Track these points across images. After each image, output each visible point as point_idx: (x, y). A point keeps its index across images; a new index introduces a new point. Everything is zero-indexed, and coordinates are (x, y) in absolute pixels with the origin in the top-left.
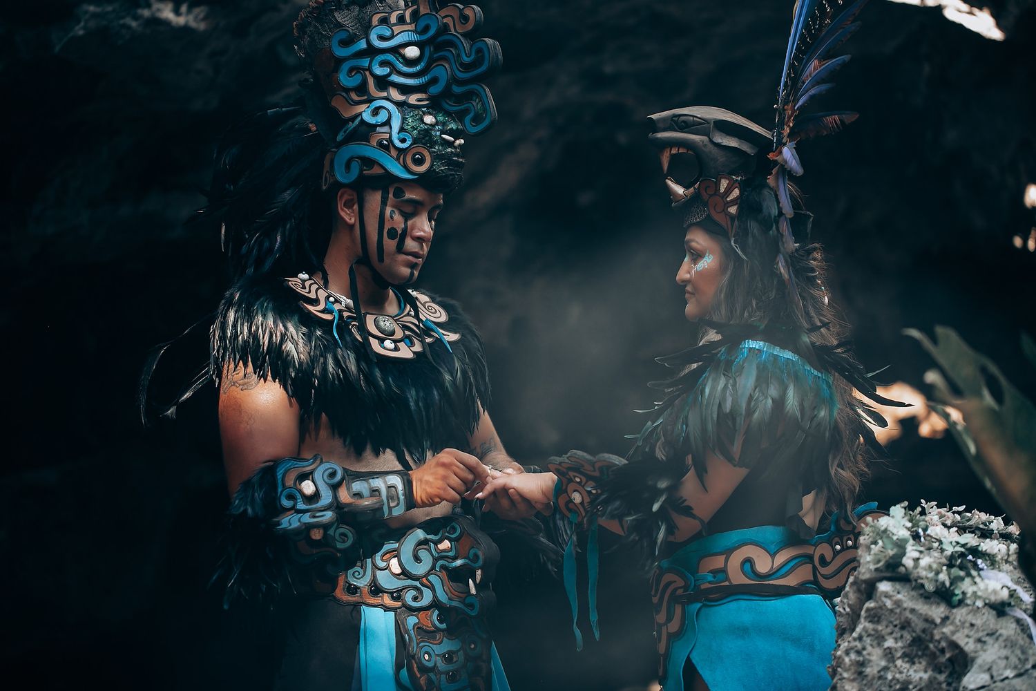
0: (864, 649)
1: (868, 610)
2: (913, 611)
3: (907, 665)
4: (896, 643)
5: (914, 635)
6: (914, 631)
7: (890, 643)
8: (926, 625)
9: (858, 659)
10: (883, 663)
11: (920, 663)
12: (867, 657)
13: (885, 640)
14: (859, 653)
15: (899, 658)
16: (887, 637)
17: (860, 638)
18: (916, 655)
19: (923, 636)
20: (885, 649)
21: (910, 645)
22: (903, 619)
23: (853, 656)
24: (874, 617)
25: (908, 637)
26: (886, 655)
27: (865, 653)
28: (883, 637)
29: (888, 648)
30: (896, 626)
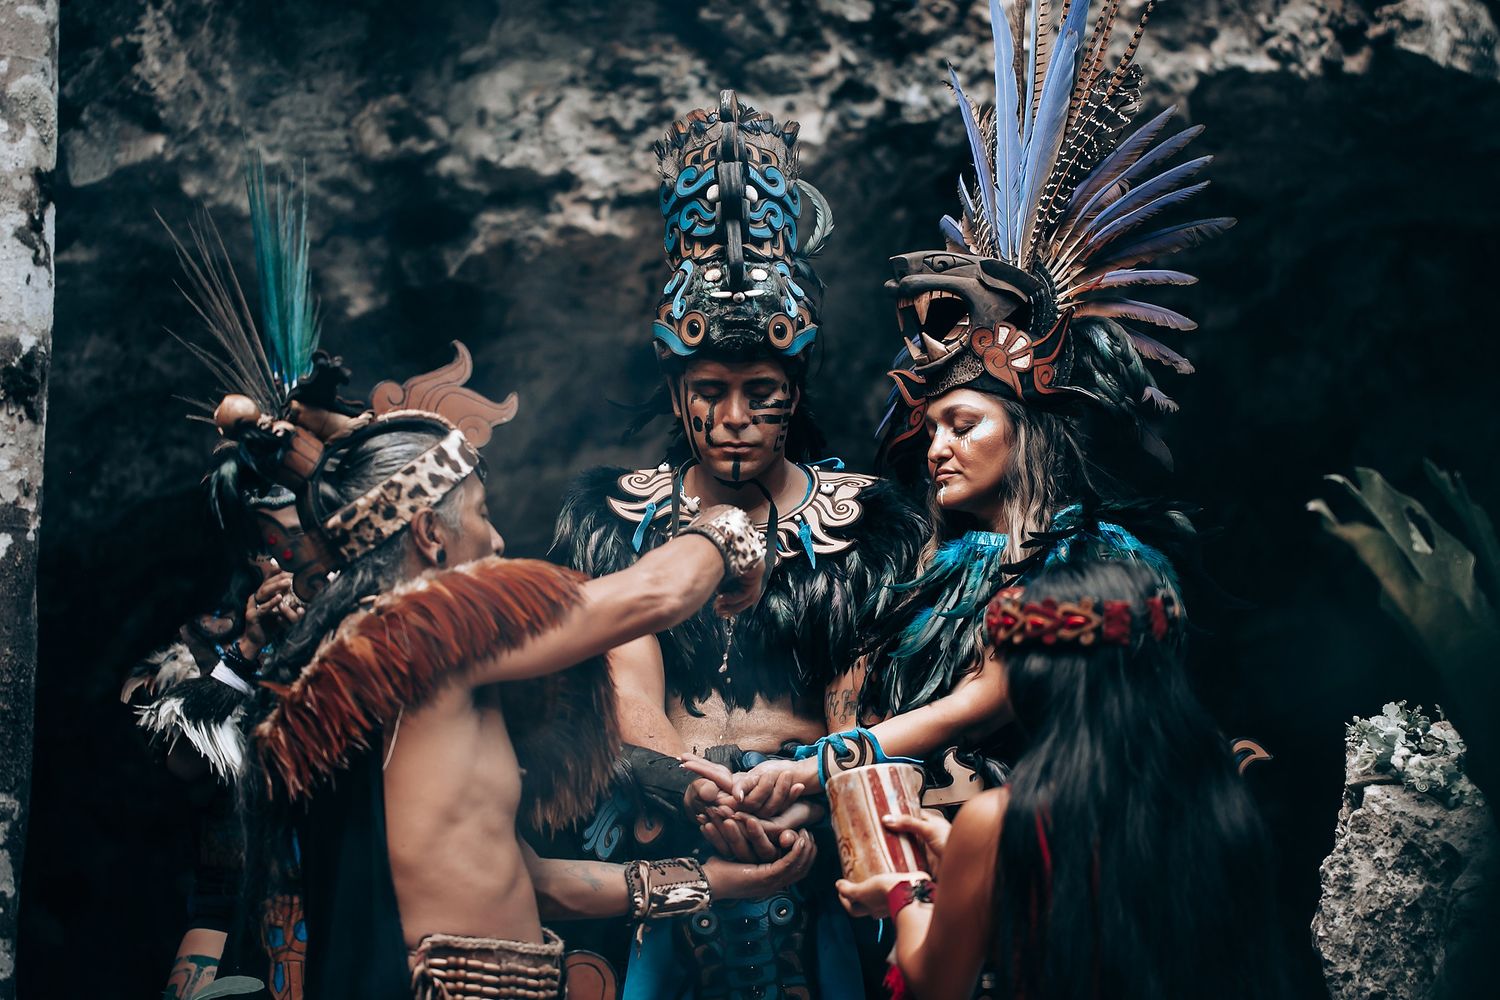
0: (1351, 862)
1: (1355, 818)
2: (1403, 814)
3: (1400, 877)
4: (1387, 853)
5: (1405, 841)
6: (1405, 838)
7: (1380, 853)
8: (1418, 829)
9: (1343, 872)
10: (1373, 876)
11: (1414, 873)
12: (1355, 871)
13: (1376, 851)
14: (1344, 866)
15: (1389, 869)
16: (1377, 847)
17: (1346, 850)
18: (1409, 865)
19: (1415, 841)
20: (1375, 861)
21: (1401, 853)
22: (1393, 825)
23: (1338, 870)
24: (1362, 826)
25: (1399, 843)
26: (1376, 867)
27: (1352, 866)
28: (1373, 848)
29: (1379, 859)
30: (1386, 834)
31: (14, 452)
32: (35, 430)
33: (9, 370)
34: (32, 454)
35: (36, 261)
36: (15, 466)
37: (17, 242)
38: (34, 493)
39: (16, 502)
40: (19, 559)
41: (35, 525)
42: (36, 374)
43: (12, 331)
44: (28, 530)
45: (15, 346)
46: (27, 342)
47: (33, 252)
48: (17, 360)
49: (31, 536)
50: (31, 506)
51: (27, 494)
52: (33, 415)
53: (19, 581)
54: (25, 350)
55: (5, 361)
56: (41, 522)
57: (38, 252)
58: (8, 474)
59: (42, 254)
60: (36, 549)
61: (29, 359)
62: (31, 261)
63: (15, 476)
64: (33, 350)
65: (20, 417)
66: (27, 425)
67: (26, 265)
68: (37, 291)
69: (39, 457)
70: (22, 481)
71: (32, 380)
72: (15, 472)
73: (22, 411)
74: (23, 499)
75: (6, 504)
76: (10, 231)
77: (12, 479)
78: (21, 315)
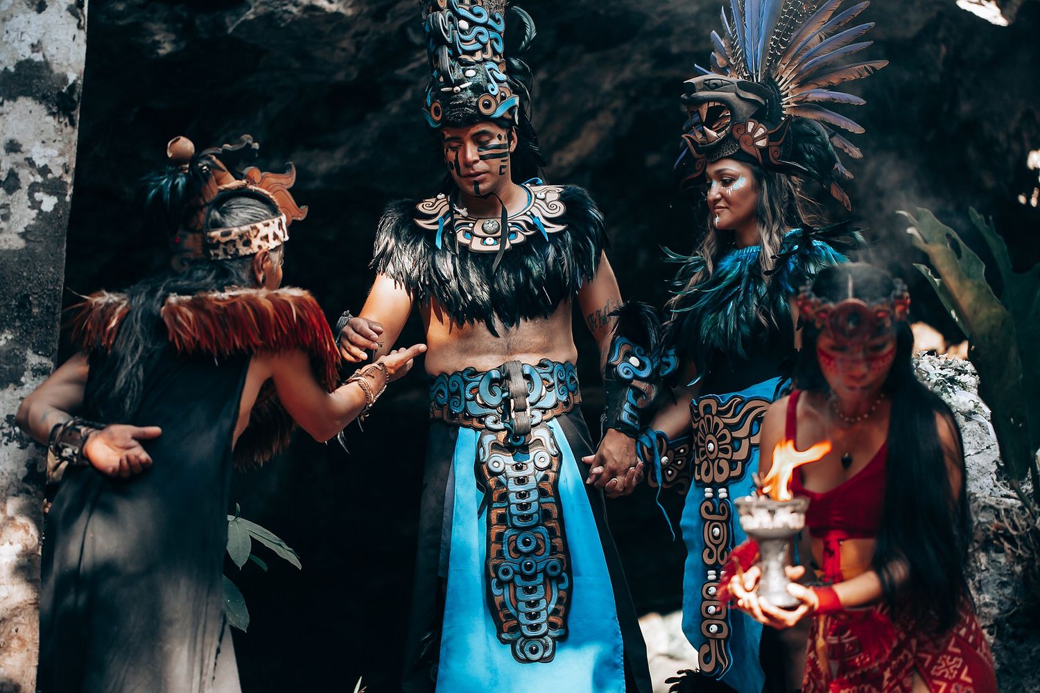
31: (61, 145)
32: (73, 133)
33: (60, 94)
34: (71, 147)
35: (79, 27)
36: (62, 154)
37: (69, 14)
38: (72, 171)
39: (61, 177)
40: (61, 212)
41: (70, 192)
42: (75, 97)
43: (63, 70)
44: (66, 195)
45: (64, 79)
46: (72, 77)
47: (77, 21)
48: (65, 88)
49: (68, 199)
50: (69, 179)
51: (67, 172)
52: (72, 123)
53: (60, 226)
54: (70, 82)
55: (58, 88)
56: (74, 190)
57: (80, 21)
58: (57, 159)
59: (82, 23)
60: (69, 207)
61: (72, 88)
62: (75, 26)
63: (61, 161)
64: (74, 83)
65: (66, 124)
66: (69, 129)
67: (73, 29)
68: (78, 45)
69: (74, 149)
70: (65, 164)
71: (73, 101)
72: (61, 158)
73: (67, 120)
74: (64, 175)
75: (55, 178)
76: (65, 7)
77: (59, 162)
78: (68, 60)
